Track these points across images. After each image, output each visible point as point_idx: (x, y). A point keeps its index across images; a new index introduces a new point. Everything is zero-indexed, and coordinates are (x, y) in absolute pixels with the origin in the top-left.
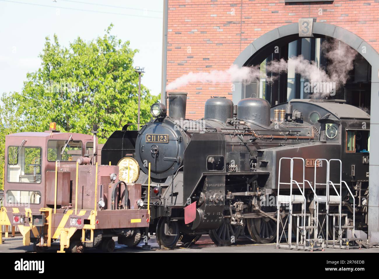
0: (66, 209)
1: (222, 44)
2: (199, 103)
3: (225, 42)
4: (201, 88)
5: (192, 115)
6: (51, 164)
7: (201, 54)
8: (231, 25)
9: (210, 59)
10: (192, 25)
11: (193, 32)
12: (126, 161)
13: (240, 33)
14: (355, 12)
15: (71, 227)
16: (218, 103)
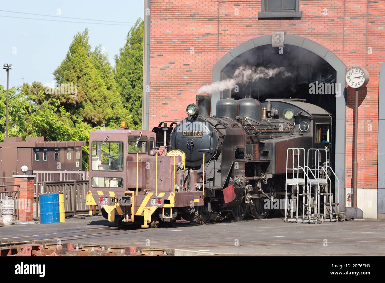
0: (146, 192)
1: (201, 52)
2: (180, 102)
3: (204, 51)
4: (182, 89)
5: (173, 112)
6: (130, 155)
7: (182, 61)
8: (209, 36)
9: (190, 65)
10: (173, 36)
11: (174, 42)
12: (174, 152)
13: (218, 43)
14: (320, 27)
15: (152, 206)
16: (228, 103)
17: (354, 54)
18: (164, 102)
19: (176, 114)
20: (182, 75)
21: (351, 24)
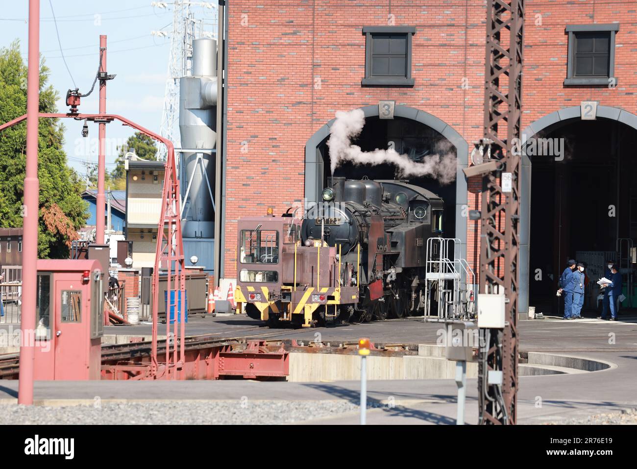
1: (291, 124)
2: (265, 183)
3: (294, 122)
4: (268, 168)
5: (256, 195)
7: (267, 134)
8: (300, 105)
9: (277, 139)
10: (256, 105)
11: (258, 111)
13: (312, 113)
14: (437, 97)
15: (314, 302)
16: (354, 186)
17: (477, 129)
18: (245, 183)
19: (259, 197)
20: (268, 151)
21: (473, 94)
